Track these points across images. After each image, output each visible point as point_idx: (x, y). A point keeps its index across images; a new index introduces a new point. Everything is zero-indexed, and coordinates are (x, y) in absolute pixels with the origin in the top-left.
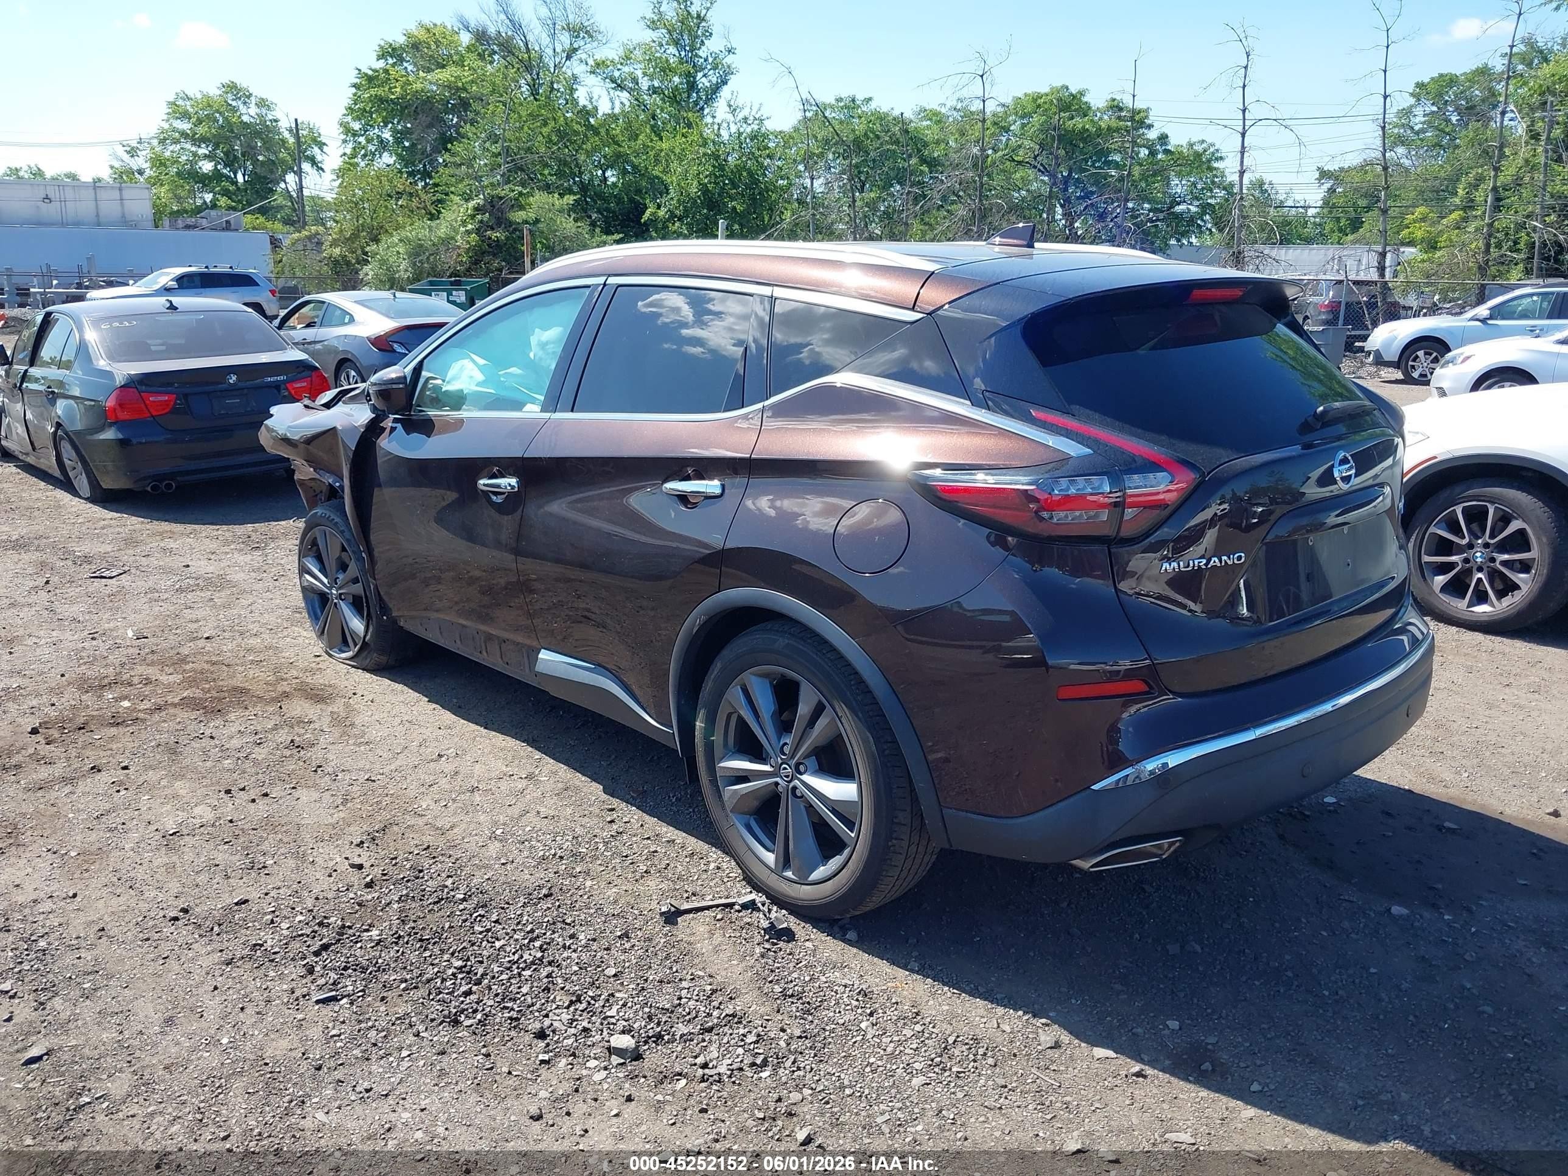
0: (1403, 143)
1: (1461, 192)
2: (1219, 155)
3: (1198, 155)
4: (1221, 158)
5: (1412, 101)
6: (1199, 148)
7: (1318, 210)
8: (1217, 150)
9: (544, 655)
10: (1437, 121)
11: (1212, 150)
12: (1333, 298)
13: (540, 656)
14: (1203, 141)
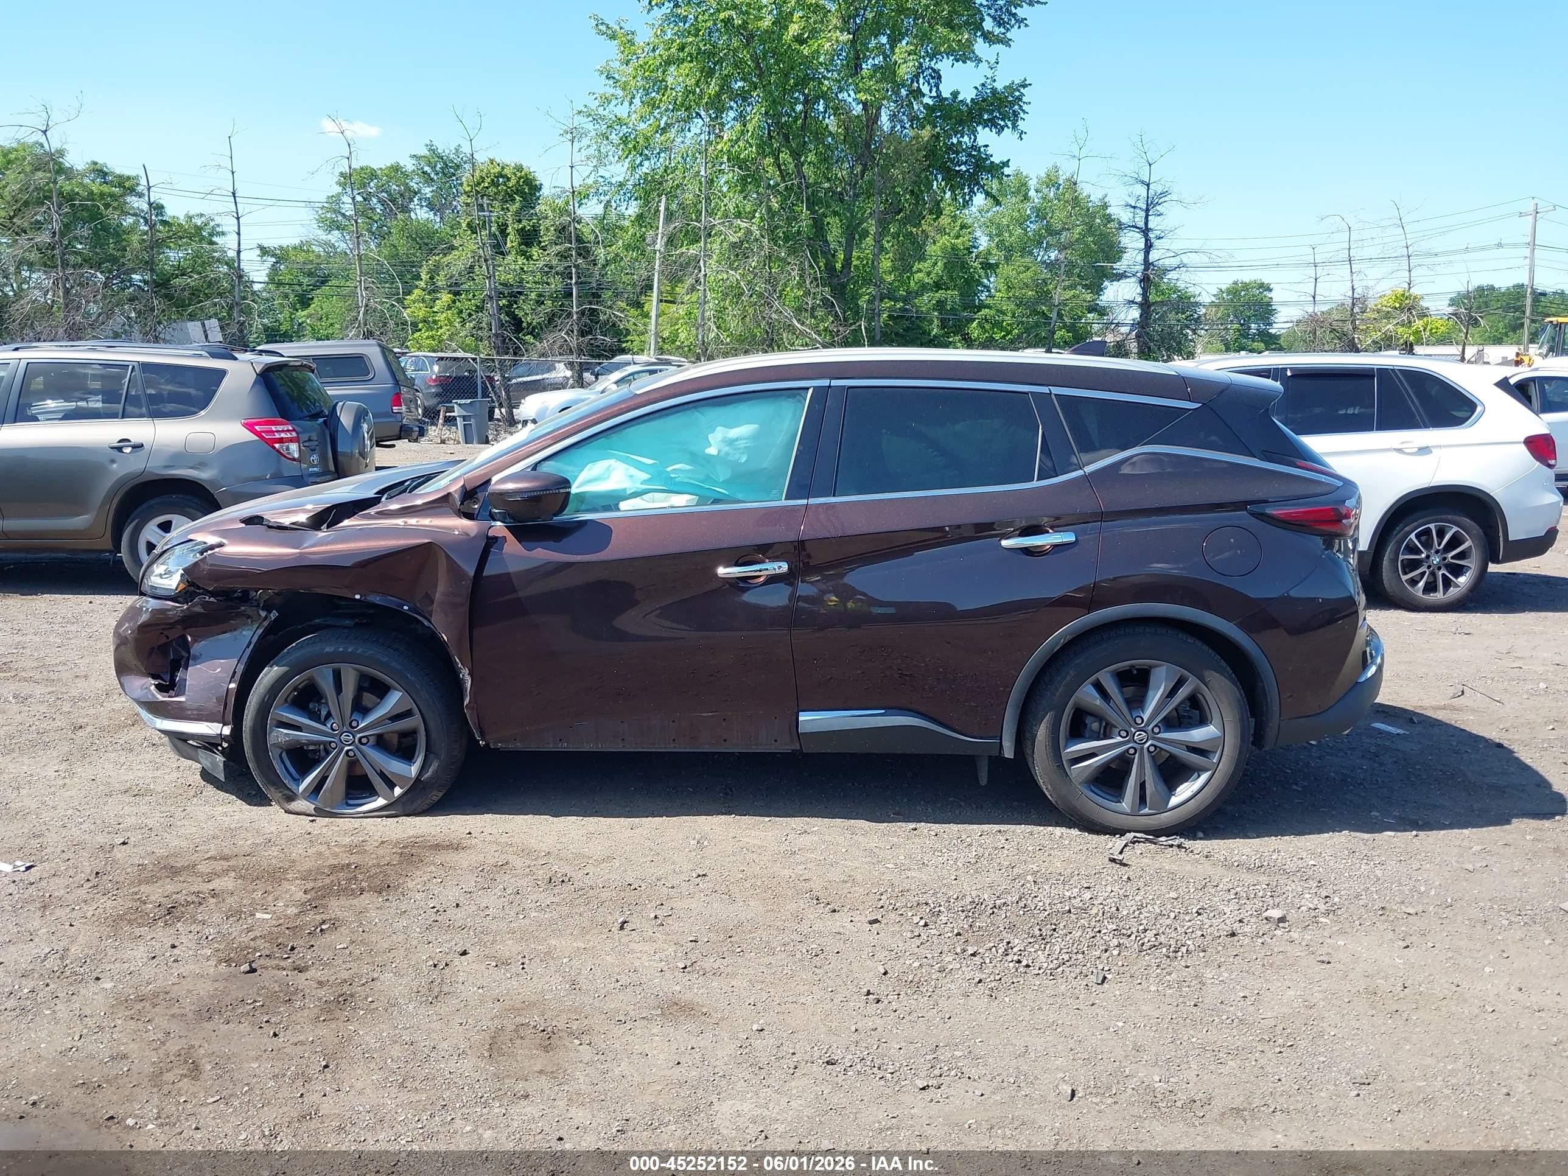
0: (338, 228)
1: (423, 276)
2: (220, 230)
3: (199, 229)
4: (223, 233)
5: (340, 189)
6: (199, 222)
7: (262, 285)
8: (218, 226)
9: (803, 717)
10: (363, 211)
11: (212, 224)
12: (439, 372)
13: (801, 718)
14: (202, 215)
